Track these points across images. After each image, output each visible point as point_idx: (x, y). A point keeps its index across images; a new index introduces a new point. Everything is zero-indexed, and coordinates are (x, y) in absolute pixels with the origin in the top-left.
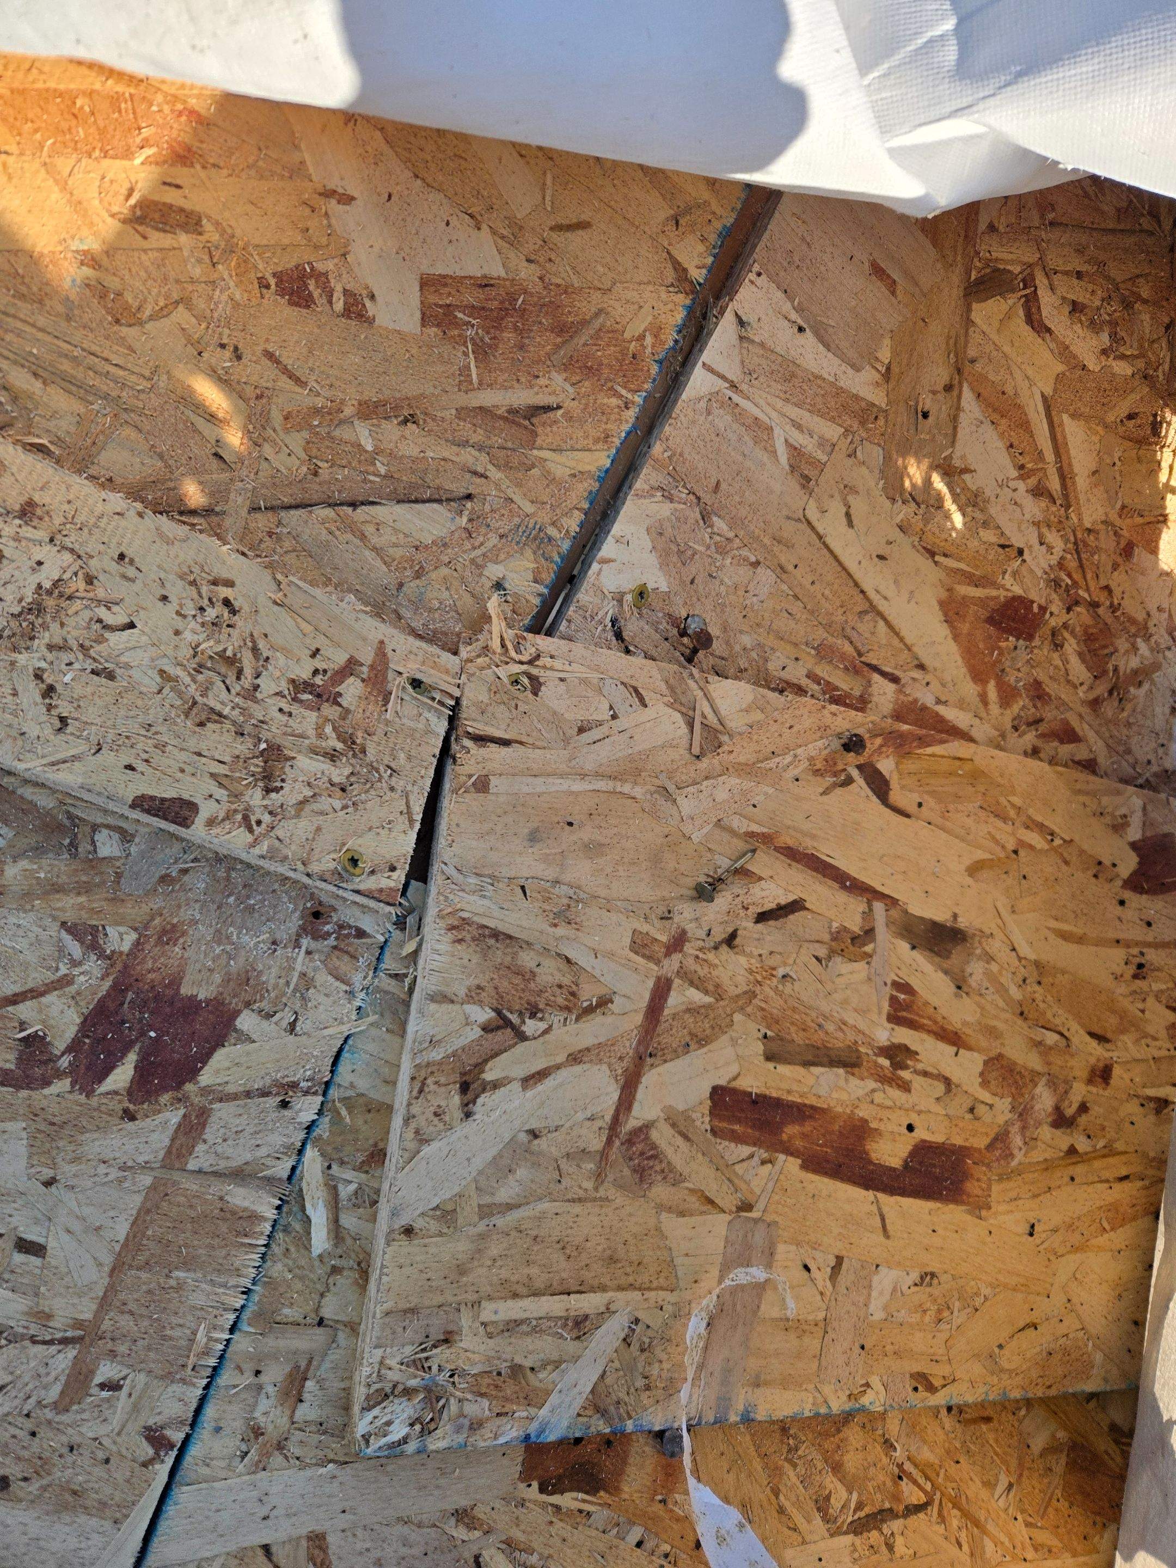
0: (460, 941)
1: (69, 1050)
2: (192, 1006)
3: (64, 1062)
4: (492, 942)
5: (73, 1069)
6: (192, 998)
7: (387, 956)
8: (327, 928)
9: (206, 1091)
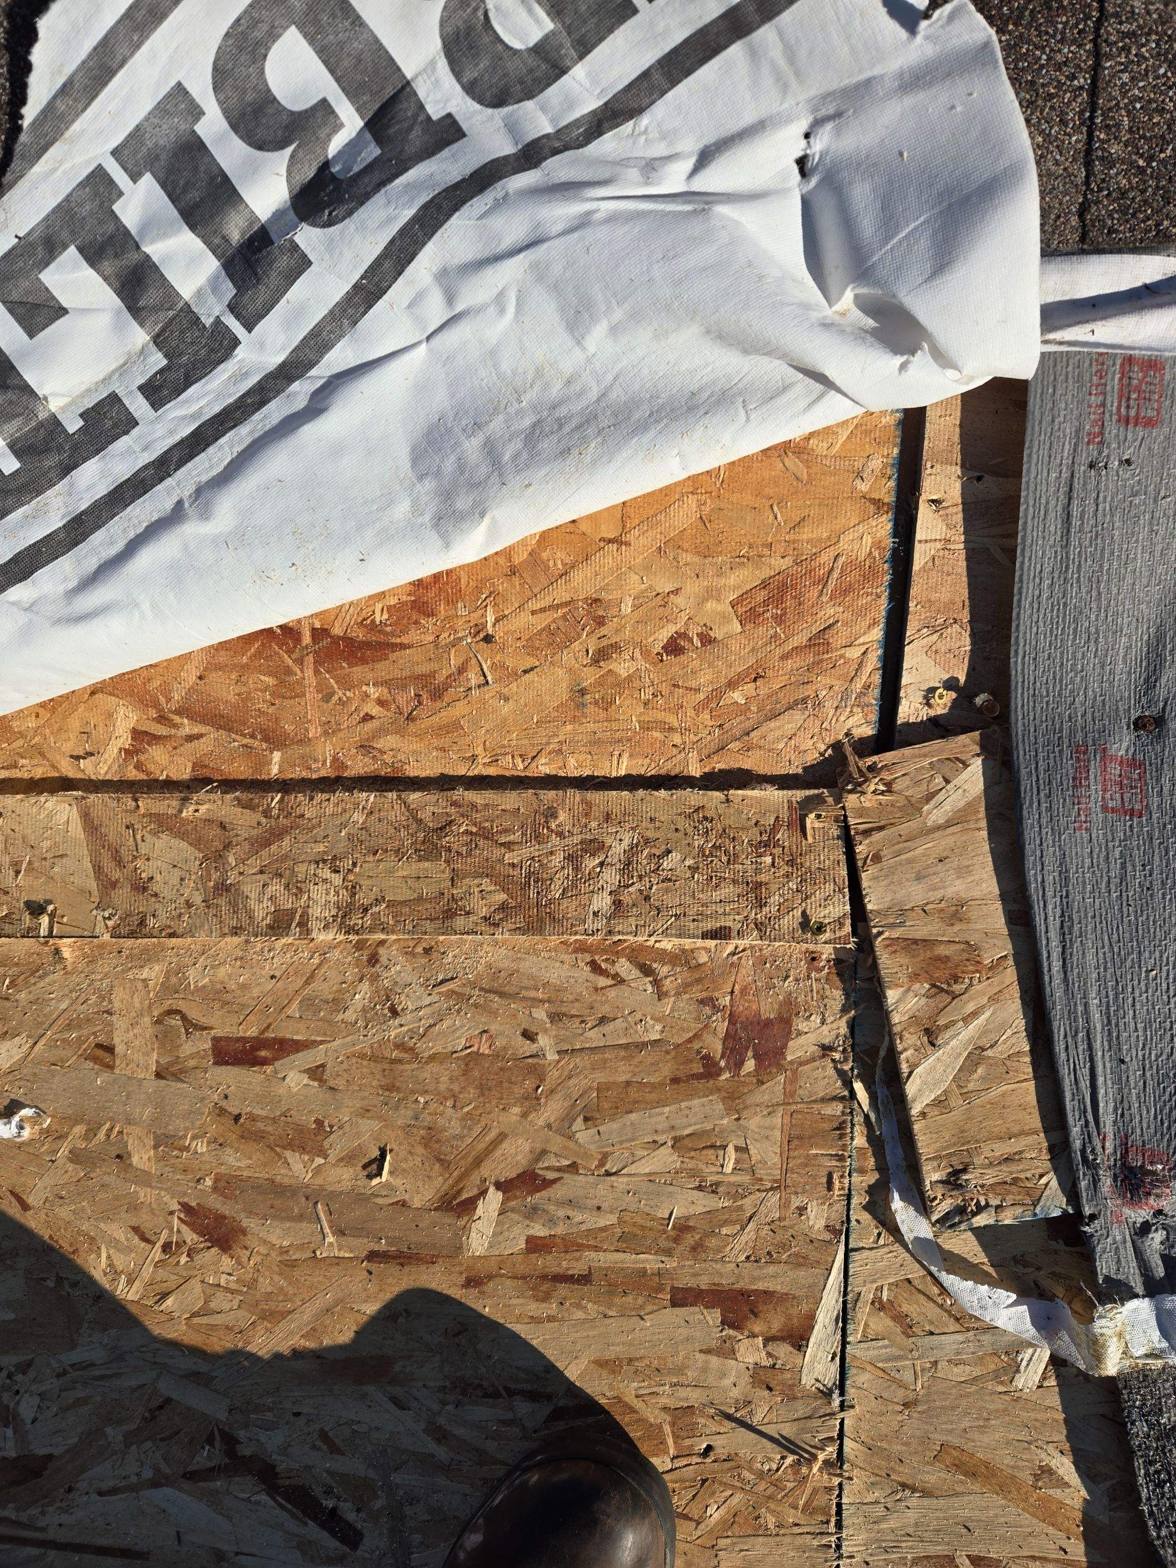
0: (895, 952)
1: (722, 1057)
2: (768, 1023)
3: (722, 1064)
4: (914, 947)
5: (728, 1067)
6: (768, 1019)
7: (859, 969)
8: (822, 964)
9: (791, 1062)
